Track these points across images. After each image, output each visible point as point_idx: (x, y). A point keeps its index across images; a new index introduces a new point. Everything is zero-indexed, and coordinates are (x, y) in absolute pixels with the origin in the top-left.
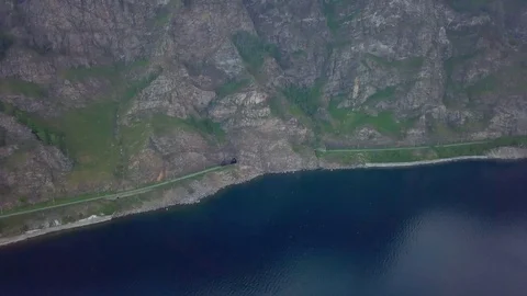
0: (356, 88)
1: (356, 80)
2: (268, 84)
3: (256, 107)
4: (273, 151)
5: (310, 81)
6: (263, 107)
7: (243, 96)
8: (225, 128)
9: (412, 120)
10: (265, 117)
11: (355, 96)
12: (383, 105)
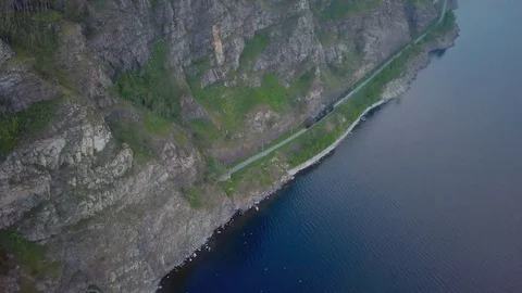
0: (219, 47)
1: (215, 31)
2: (92, 90)
3: (100, 159)
4: (163, 229)
5: (141, 51)
6: (116, 152)
7: (58, 144)
8: (37, 235)
9: (306, 79)
10: (129, 173)
11: (220, 59)
12: (261, 64)
